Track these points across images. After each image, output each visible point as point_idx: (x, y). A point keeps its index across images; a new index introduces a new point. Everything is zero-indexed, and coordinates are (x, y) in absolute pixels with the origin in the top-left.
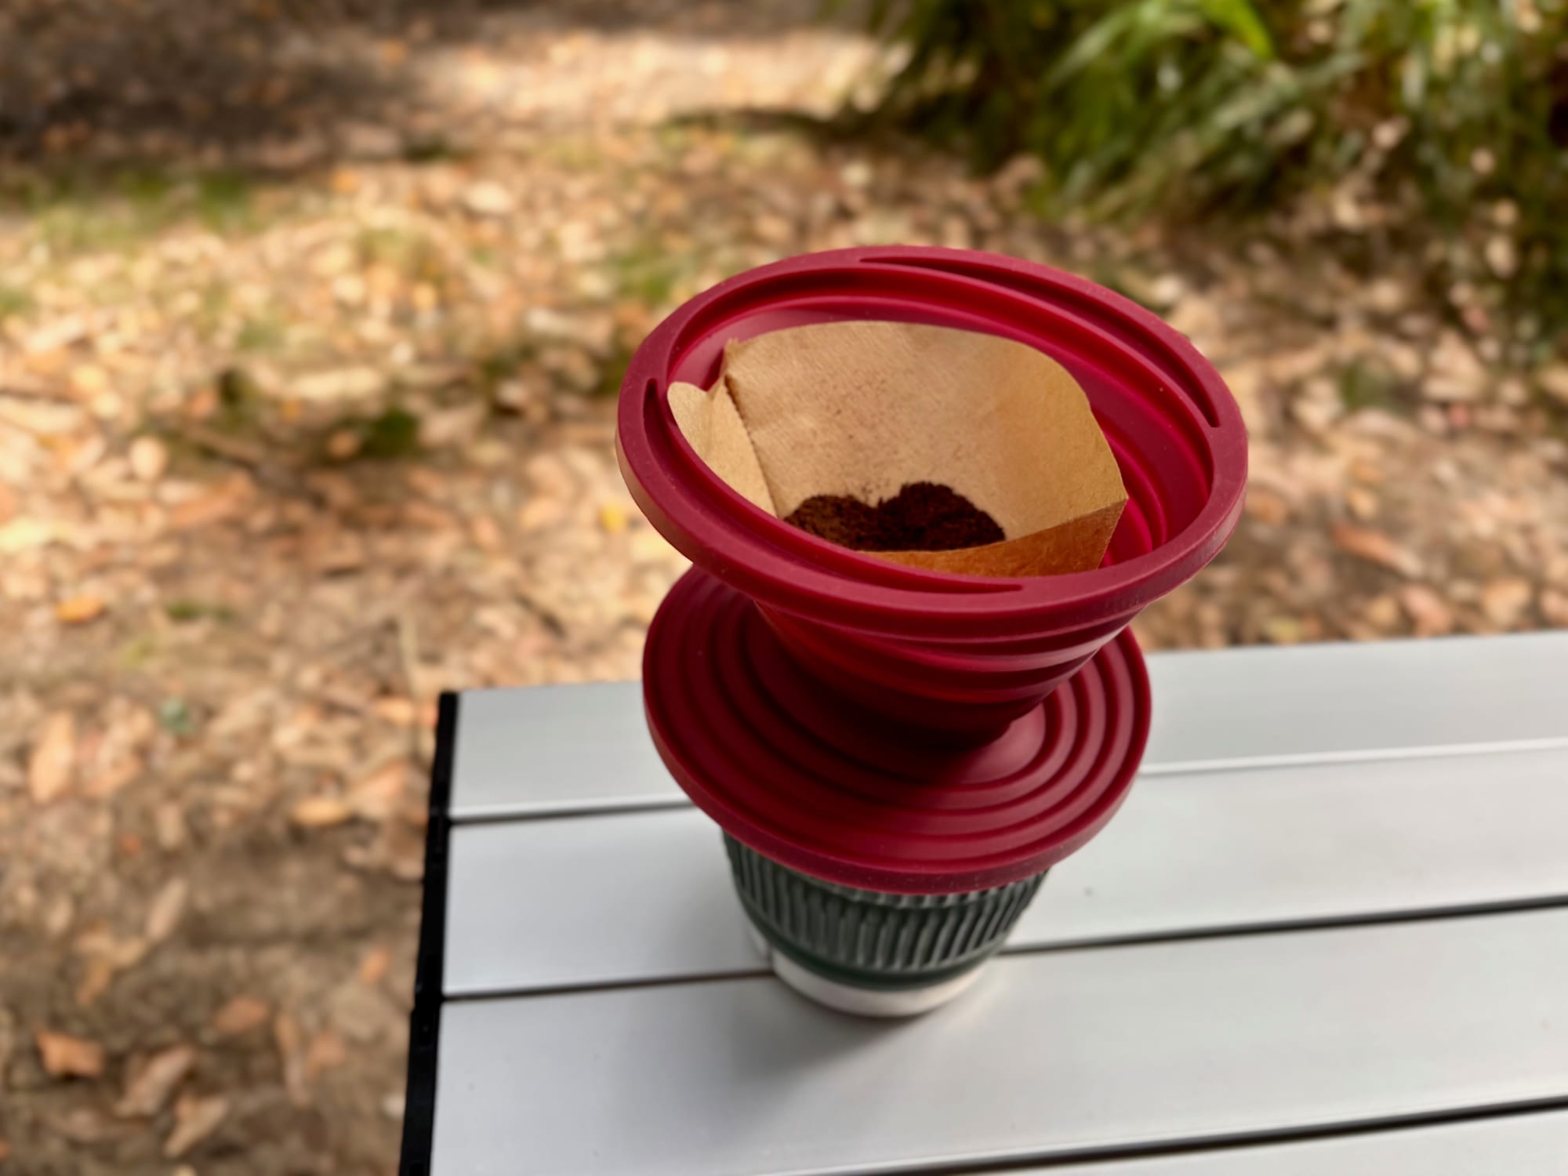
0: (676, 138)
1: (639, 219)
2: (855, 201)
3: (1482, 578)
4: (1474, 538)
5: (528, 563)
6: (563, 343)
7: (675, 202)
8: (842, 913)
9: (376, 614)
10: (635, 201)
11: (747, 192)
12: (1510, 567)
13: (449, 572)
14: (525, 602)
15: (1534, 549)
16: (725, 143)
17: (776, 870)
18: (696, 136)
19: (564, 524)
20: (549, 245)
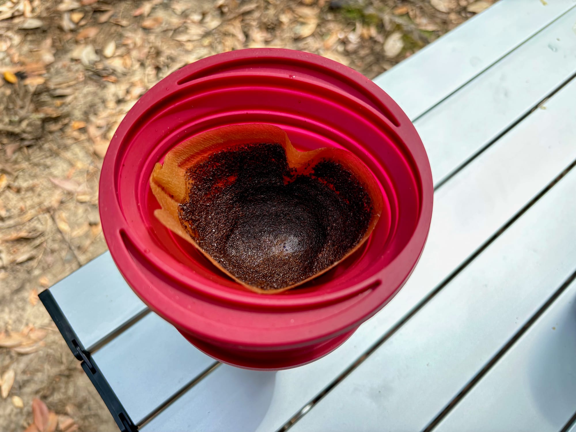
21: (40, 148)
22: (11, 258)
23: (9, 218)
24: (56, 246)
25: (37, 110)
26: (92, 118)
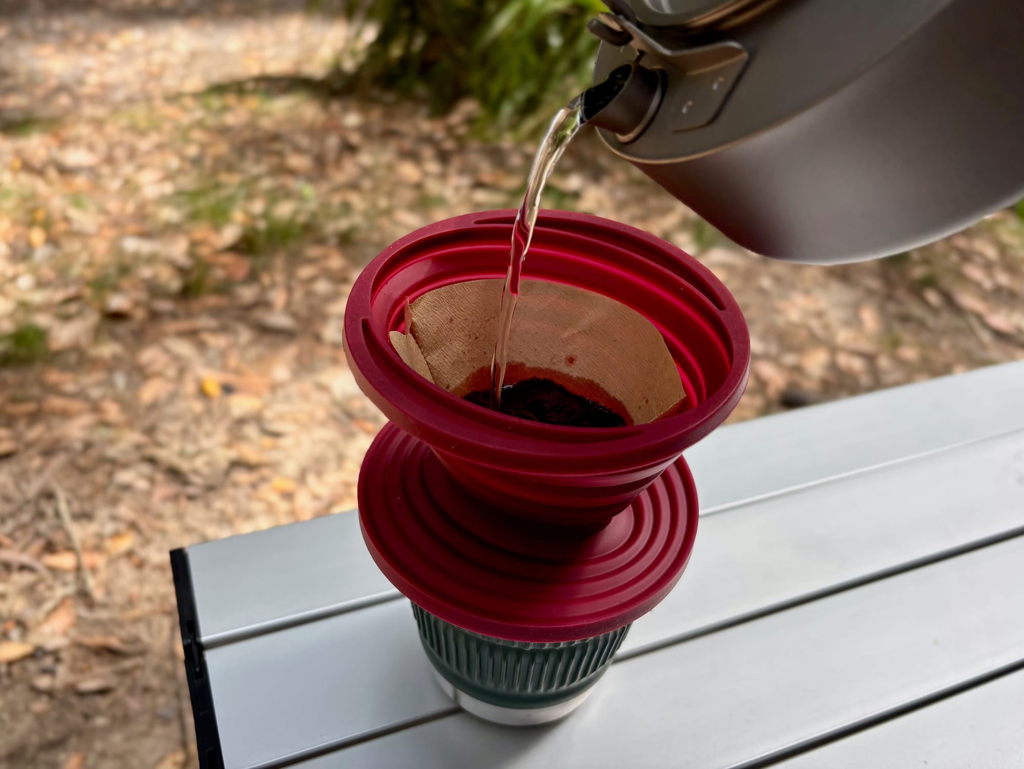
0: (216, 102)
1: (196, 162)
2: (355, 138)
3: (799, 350)
4: (790, 324)
5: (150, 431)
6: (151, 259)
7: (222, 148)
8: (518, 660)
9: (33, 488)
10: (192, 151)
11: (275, 137)
12: (815, 341)
13: (88, 446)
14: (152, 461)
15: (826, 327)
16: (253, 103)
17: (468, 639)
18: (231, 99)
19: (173, 397)
20: (130, 187)
21: (208, 506)
22: (71, 678)
23: (105, 606)
24: (155, 682)
25: (229, 445)
26: (311, 479)
